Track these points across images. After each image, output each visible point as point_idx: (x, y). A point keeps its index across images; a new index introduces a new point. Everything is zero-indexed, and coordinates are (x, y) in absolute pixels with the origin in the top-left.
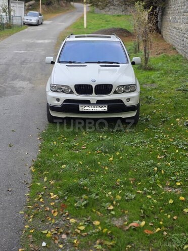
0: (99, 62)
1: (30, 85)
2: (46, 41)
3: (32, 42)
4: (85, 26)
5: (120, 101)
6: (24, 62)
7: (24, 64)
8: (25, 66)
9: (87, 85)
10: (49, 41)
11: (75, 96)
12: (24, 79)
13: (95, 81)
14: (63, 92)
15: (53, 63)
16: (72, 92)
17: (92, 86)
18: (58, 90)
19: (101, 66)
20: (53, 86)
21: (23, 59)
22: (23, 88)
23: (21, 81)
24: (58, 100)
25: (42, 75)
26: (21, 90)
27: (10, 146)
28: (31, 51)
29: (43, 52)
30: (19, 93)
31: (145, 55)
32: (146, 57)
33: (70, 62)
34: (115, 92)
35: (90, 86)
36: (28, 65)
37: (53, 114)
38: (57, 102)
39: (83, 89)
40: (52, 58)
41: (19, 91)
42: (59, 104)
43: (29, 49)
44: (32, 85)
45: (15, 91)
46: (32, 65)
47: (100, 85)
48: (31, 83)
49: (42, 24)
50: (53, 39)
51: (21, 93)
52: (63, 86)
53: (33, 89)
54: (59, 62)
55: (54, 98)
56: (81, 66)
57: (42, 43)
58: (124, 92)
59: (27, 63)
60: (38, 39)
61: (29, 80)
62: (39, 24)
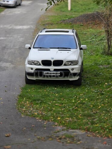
0: (58, 48)
1: (12, 65)
2: (25, 27)
3: (10, 28)
4: (69, 8)
5: (67, 70)
6: (5, 48)
7: (6, 49)
8: (6, 51)
9: (49, 60)
10: (29, 27)
11: (42, 67)
12: (7, 61)
13: (53, 58)
14: (35, 64)
15: (30, 48)
16: (40, 65)
17: (51, 61)
18: (32, 64)
19: (59, 50)
20: (29, 61)
21: (4, 46)
22: (7, 67)
23: (5, 63)
24: (32, 69)
25: (21, 58)
26: (6, 68)
27: (6, 91)
28: (10, 38)
29: (22, 39)
30: (4, 70)
31: (108, 43)
32: (108, 45)
33: (41, 48)
34: (65, 65)
35: (50, 61)
36: (9, 51)
37: (29, 78)
38: (31, 70)
39: (46, 63)
40: (29, 45)
41: (5, 69)
42: (32, 71)
43: (8, 35)
44: (14, 66)
45: (2, 69)
46: (13, 50)
47: (56, 61)
48: (12, 64)
49: (20, 5)
50: (32, 24)
51: (7, 70)
52: (35, 61)
53: (14, 68)
54: (34, 48)
55: (30, 68)
56: (47, 50)
57: (20, 30)
58: (70, 65)
59: (8, 48)
60: (16, 25)
61: (11, 62)
62: (18, 6)
